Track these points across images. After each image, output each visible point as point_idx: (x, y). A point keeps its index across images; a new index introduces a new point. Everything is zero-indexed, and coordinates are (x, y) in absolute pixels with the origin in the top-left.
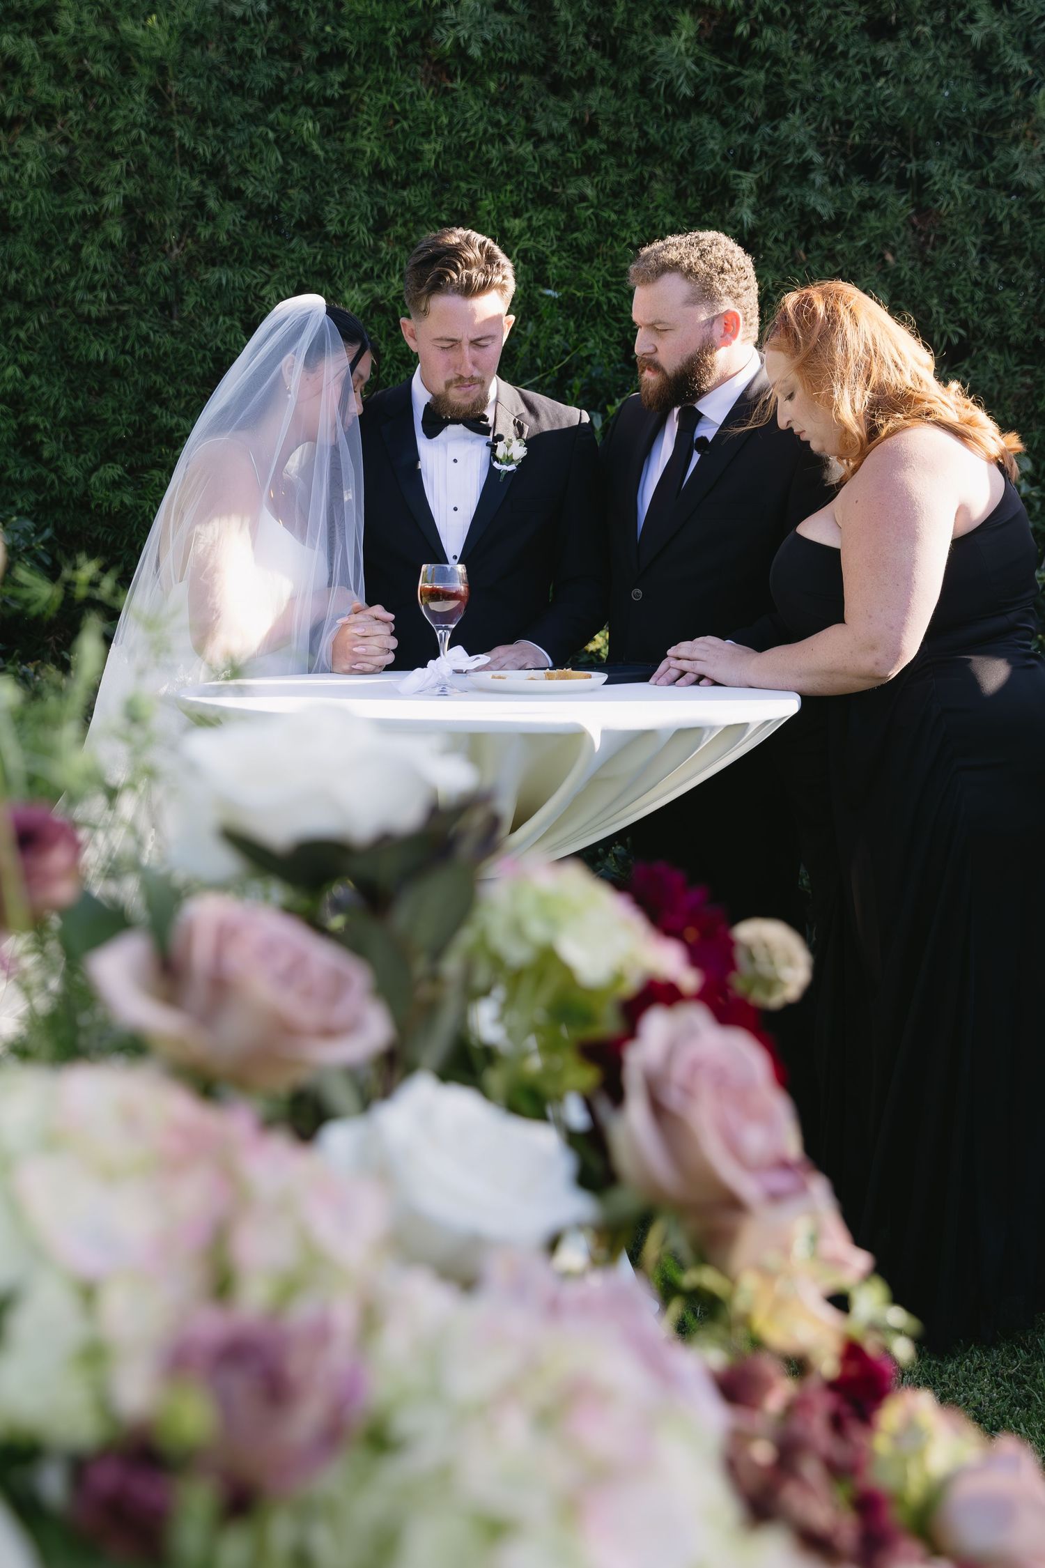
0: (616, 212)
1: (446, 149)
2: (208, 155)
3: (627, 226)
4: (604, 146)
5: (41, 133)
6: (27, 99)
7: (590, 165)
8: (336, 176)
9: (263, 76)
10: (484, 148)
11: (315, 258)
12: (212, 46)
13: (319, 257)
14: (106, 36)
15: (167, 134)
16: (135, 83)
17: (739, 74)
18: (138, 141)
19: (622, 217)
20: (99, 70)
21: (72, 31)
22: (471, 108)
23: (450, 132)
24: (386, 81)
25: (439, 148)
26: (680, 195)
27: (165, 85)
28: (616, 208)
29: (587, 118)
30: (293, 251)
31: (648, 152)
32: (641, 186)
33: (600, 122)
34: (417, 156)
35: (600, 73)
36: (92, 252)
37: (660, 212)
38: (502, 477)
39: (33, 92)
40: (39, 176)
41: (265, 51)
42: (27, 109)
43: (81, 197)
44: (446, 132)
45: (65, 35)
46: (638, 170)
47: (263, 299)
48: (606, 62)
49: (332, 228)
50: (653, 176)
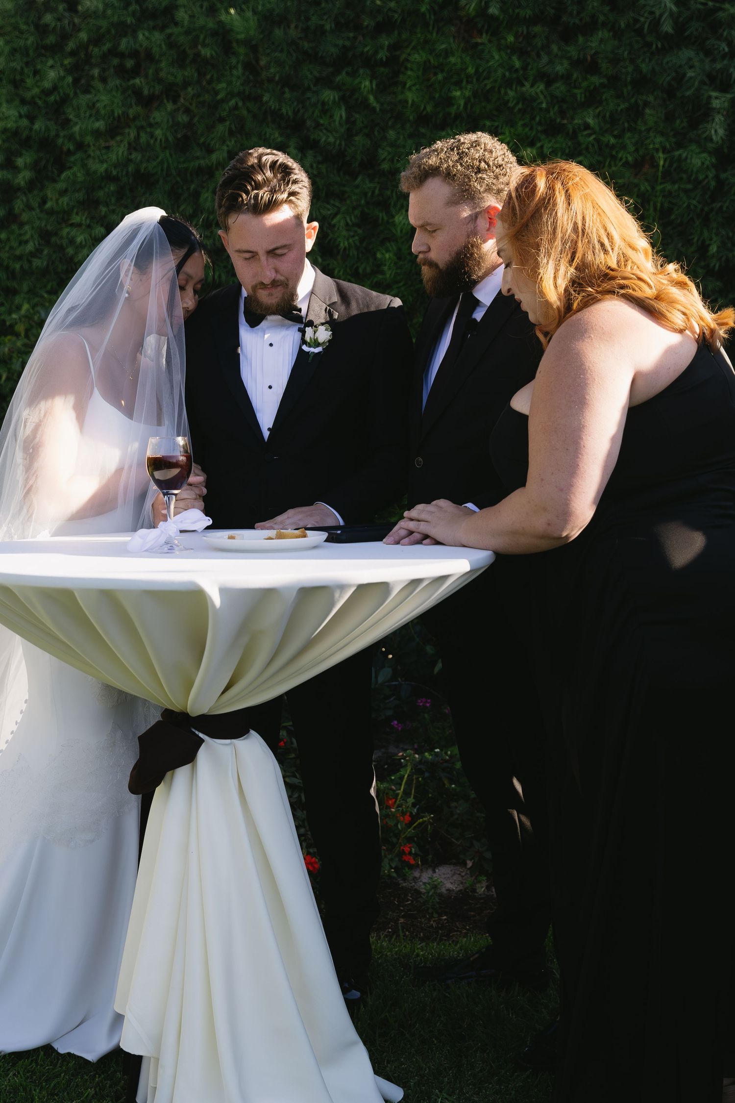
0: (615, 137)
1: (475, 94)
2: (290, 113)
3: (624, 147)
4: (604, 80)
5: (170, 106)
6: (160, 81)
7: (592, 99)
8: (390, 123)
9: (331, 47)
10: (503, 91)
11: (373, 192)
12: (293, 26)
13: (377, 192)
14: (211, 25)
15: (258, 99)
16: (234, 61)
17: (721, 9)
18: (236, 107)
19: (621, 141)
20: (206, 52)
21: (186, 23)
22: (493, 57)
23: (478, 80)
24: (426, 42)
25: (467, 93)
26: (669, 118)
27: (257, 60)
28: (616, 133)
29: (589, 58)
30: (357, 187)
31: (642, 83)
32: (635, 112)
33: (600, 61)
34: (449, 101)
35: (602, 18)
36: (207, 197)
37: (652, 134)
38: (310, 359)
39: (162, 74)
40: (167, 139)
41: (333, 26)
42: (158, 89)
43: (198, 154)
44: (475, 80)
45: (182, 27)
46: (633, 100)
47: (334, 226)
48: (607, 9)
49: (385, 166)
50: (646, 104)
